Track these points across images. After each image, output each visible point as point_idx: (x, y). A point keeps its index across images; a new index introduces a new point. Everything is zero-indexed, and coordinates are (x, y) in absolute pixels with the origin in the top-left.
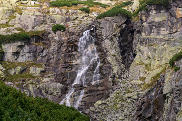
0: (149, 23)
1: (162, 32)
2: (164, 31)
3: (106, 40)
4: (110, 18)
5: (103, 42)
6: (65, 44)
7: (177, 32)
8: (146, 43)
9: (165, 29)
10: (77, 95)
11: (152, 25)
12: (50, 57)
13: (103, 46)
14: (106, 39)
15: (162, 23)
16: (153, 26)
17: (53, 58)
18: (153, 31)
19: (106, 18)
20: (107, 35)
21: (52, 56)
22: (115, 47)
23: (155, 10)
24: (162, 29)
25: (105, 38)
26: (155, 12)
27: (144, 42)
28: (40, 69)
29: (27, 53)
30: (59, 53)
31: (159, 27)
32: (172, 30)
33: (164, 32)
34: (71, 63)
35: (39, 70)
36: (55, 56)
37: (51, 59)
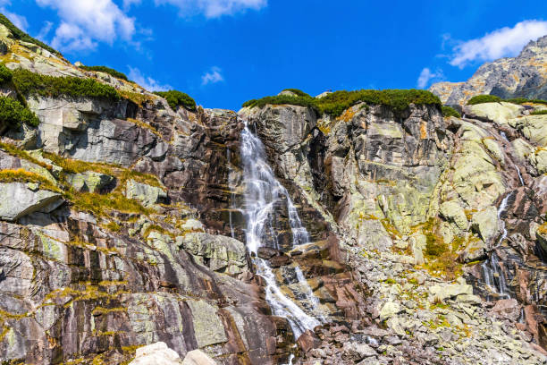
0: (372, 137)
1: (394, 159)
2: (398, 159)
3: (287, 153)
4: (298, 108)
5: (282, 157)
6: (207, 140)
7: (418, 165)
8: (372, 175)
9: (400, 155)
10: (291, 280)
11: (377, 142)
12: (174, 164)
13: (283, 165)
14: (288, 150)
15: (395, 143)
16: (380, 143)
17: (183, 169)
18: (378, 154)
19: (292, 107)
20: (292, 143)
21: (180, 163)
22: (307, 173)
23: (375, 115)
24: (395, 154)
25: (286, 148)
26: (375, 120)
27: (370, 173)
28: (155, 189)
29: (110, 139)
30: (194, 158)
31: (391, 149)
32: (410, 160)
33: (398, 161)
34: (224, 189)
35: (153, 193)
36: (186, 164)
37: (175, 170)
